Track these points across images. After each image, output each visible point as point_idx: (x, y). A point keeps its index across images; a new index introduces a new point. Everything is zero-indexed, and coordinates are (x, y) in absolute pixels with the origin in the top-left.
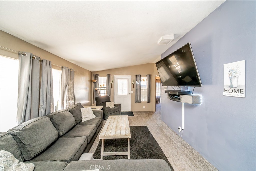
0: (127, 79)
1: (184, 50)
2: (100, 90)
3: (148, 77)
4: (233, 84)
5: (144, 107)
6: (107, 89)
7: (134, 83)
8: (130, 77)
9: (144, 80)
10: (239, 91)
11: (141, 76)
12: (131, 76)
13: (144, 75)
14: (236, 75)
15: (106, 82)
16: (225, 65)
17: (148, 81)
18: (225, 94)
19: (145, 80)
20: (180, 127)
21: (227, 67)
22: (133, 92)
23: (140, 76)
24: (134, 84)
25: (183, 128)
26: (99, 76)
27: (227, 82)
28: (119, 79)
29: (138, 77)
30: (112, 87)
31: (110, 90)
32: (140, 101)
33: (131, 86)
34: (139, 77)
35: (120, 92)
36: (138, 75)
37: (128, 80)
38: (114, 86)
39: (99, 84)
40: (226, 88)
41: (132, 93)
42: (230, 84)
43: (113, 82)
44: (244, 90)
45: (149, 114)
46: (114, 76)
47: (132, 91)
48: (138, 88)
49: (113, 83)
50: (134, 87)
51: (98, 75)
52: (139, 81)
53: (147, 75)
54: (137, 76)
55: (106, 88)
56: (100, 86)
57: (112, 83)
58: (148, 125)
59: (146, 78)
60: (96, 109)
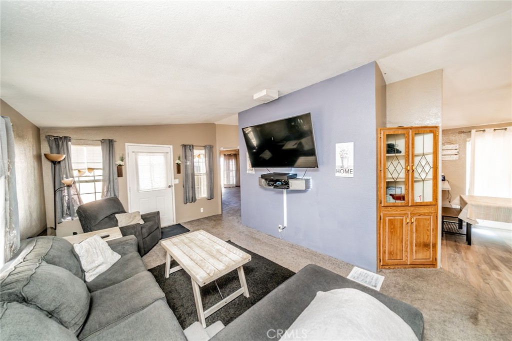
0: (162, 154)
1: (302, 121)
2: (77, 185)
3: (207, 151)
4: (344, 165)
5: (202, 210)
6: (103, 181)
7: (179, 162)
8: (169, 149)
9: (199, 155)
10: (349, 171)
11: (194, 147)
12: (171, 146)
13: (199, 147)
14: (346, 156)
15: (102, 161)
16: (337, 145)
17: (207, 158)
18: (337, 174)
19: (202, 156)
20: (280, 226)
21: (339, 147)
22: (178, 183)
23: (191, 147)
24: (178, 165)
25: (285, 225)
26: (70, 143)
27: (338, 163)
28: (139, 154)
29: (187, 148)
30: (120, 174)
31: (115, 181)
32: (194, 200)
33: (172, 169)
34: (190, 150)
35: (145, 184)
36: (187, 145)
37: (164, 156)
38: (128, 170)
39: (74, 166)
40: (337, 168)
41: (175, 184)
42: (341, 165)
43: (122, 160)
44: (353, 171)
45: (214, 220)
46: (126, 144)
47: (174, 179)
48: (190, 172)
49: (125, 164)
50: (179, 171)
51: (67, 139)
52: (190, 157)
53: (205, 147)
54: (185, 146)
55: (101, 178)
56: (75, 173)
57: (121, 163)
58: (229, 238)
59: (203, 152)
60: (108, 236)
